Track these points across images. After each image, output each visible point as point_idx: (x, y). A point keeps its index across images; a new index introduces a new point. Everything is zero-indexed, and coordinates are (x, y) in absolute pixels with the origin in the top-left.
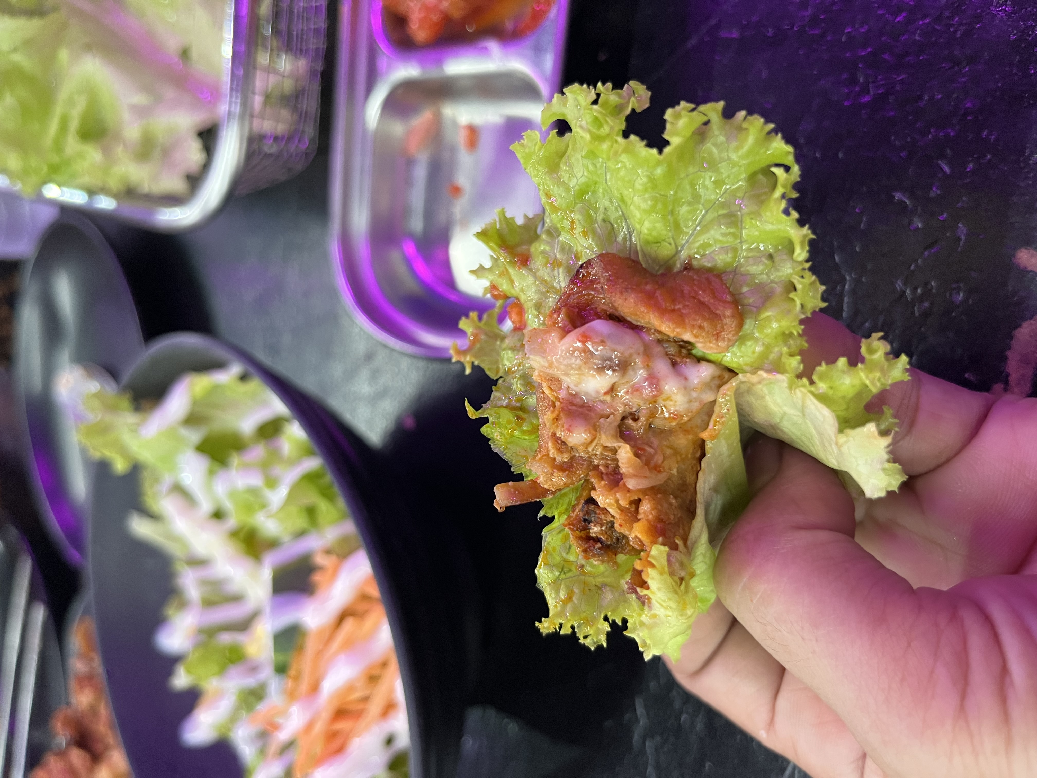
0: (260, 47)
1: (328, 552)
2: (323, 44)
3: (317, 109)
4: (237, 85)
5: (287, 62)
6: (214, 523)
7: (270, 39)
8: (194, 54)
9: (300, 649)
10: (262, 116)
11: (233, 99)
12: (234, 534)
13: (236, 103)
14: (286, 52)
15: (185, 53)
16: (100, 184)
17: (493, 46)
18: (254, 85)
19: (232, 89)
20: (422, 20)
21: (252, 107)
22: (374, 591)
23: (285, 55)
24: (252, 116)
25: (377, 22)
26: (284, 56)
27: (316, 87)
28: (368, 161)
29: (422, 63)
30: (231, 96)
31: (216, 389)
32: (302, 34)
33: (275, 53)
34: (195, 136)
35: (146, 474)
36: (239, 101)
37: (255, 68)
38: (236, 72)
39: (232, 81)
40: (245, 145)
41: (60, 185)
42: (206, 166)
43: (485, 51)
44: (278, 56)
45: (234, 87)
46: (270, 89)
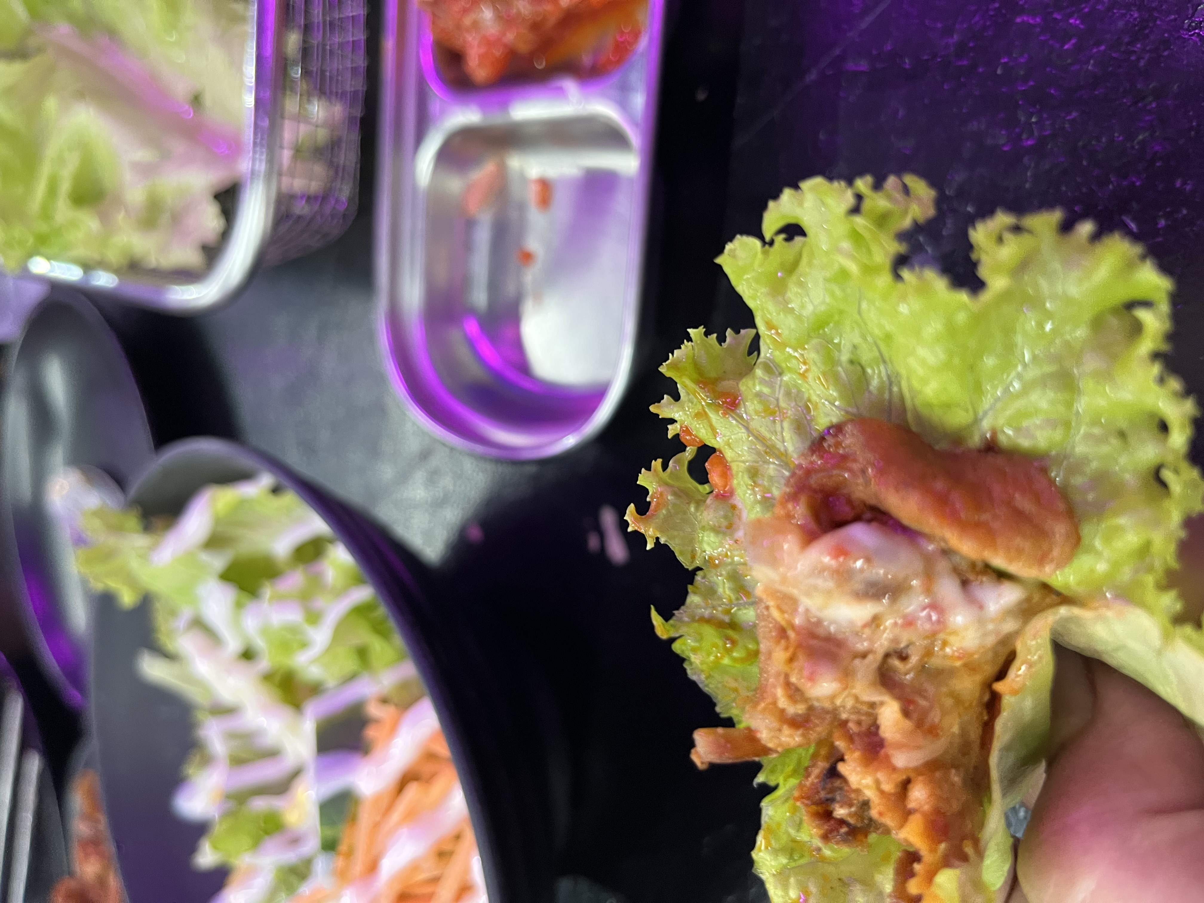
0: (288, 93)
1: (384, 701)
2: (363, 86)
3: (356, 163)
4: (262, 139)
5: (320, 108)
6: (243, 665)
7: (299, 83)
8: (208, 101)
9: (353, 819)
10: (292, 174)
11: (257, 156)
12: (268, 678)
13: (261, 161)
14: (319, 99)
15: (197, 100)
16: (96, 256)
17: (570, 86)
18: (282, 138)
19: (255, 143)
20: (481, 57)
21: (281, 165)
22: (443, 749)
23: (318, 101)
24: (280, 174)
25: (428, 59)
26: (316, 103)
27: (355, 137)
28: (421, 224)
29: (484, 107)
30: (255, 152)
31: (242, 504)
32: (338, 75)
33: (305, 98)
34: (211, 199)
35: (159, 607)
36: (264, 157)
37: (282, 117)
38: (259, 123)
39: (255, 134)
40: (272, 210)
41: (49, 258)
42: (226, 235)
43: (561, 92)
44: (309, 101)
45: (258, 141)
46: (300, 141)
